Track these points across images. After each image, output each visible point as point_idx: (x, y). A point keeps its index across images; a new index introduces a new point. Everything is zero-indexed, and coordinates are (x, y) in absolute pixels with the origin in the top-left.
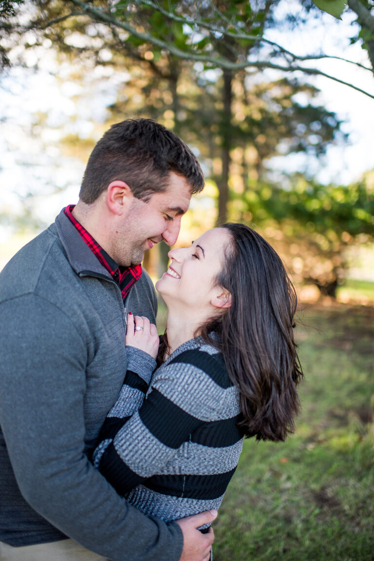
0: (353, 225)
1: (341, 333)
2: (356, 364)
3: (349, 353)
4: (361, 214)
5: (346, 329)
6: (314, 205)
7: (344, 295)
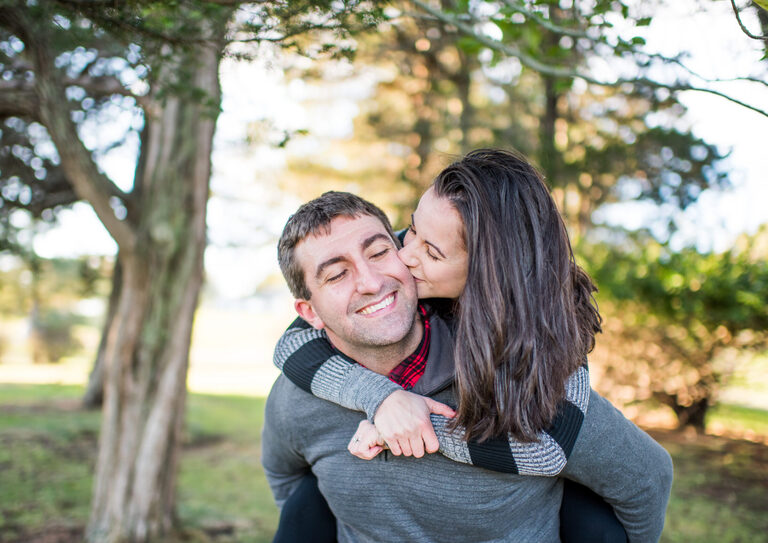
0: (735, 316)
1: (716, 479)
2: (744, 522)
3: (734, 506)
4: (749, 298)
5: (725, 472)
6: (674, 282)
7: (716, 424)
